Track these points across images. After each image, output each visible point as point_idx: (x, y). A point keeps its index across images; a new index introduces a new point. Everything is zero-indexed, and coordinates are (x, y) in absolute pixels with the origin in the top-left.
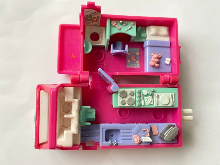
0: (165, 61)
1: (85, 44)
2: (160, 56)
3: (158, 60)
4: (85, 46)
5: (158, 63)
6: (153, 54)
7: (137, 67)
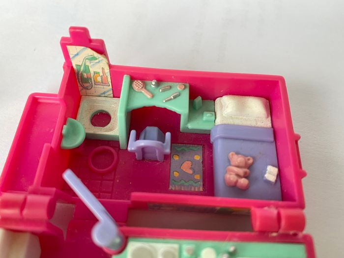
0: (265, 173)
1: (65, 127)
2: (251, 161)
3: (246, 170)
4: (64, 132)
5: (246, 176)
6: (232, 155)
7: (197, 190)
